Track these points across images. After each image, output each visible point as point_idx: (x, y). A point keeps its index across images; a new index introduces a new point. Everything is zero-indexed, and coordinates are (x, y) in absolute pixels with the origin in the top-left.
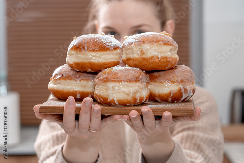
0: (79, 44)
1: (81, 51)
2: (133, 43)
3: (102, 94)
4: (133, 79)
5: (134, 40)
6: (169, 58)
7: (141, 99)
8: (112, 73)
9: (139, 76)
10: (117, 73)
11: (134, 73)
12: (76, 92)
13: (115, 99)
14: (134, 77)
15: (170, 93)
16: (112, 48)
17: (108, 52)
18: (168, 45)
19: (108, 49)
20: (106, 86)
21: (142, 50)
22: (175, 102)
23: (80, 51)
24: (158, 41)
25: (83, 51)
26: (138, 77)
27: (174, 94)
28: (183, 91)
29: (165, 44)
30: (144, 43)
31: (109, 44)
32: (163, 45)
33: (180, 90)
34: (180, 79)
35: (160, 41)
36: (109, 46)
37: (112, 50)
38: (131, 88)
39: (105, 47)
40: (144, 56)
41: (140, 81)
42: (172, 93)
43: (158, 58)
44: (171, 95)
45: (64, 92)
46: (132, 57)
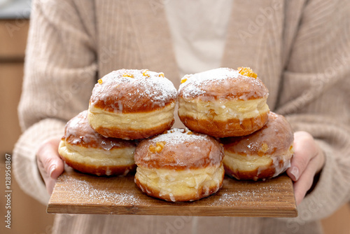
0: (108, 98)
1: (112, 110)
2: (197, 96)
3: (149, 185)
4: (200, 162)
5: (198, 90)
6: (256, 119)
7: (212, 189)
8: (165, 153)
9: (208, 154)
10: (174, 153)
11: (200, 151)
12: (105, 167)
13: (171, 195)
14: (201, 159)
15: (257, 171)
16: (163, 104)
17: (157, 111)
18: (254, 98)
19: (157, 107)
20: (155, 173)
21: (212, 108)
22: (264, 180)
23: (110, 111)
24: (239, 95)
25: (115, 111)
26: (208, 158)
27: (262, 171)
28: (276, 164)
29: (249, 99)
30: (216, 97)
31: (158, 98)
32: (247, 101)
33: (272, 164)
34: (272, 147)
35: (241, 95)
36: (157, 101)
37: (164, 107)
38: (196, 178)
39: (151, 104)
40: (216, 118)
41: (211, 164)
42: (259, 170)
43: (239, 121)
44: (258, 173)
45: (85, 166)
46: (195, 118)
